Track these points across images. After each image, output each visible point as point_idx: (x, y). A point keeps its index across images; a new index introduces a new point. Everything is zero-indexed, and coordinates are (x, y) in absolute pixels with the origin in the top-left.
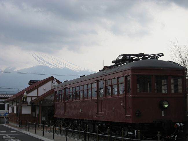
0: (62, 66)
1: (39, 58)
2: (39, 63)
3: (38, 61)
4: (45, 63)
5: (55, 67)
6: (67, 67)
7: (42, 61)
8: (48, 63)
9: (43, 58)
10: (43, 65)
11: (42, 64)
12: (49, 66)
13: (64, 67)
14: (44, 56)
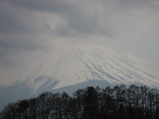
1: (96, 68)
2: (94, 77)
3: (93, 73)
4: (103, 77)
5: (120, 82)
7: (99, 73)
8: (108, 77)
9: (102, 68)
11: (98, 77)
14: (105, 65)
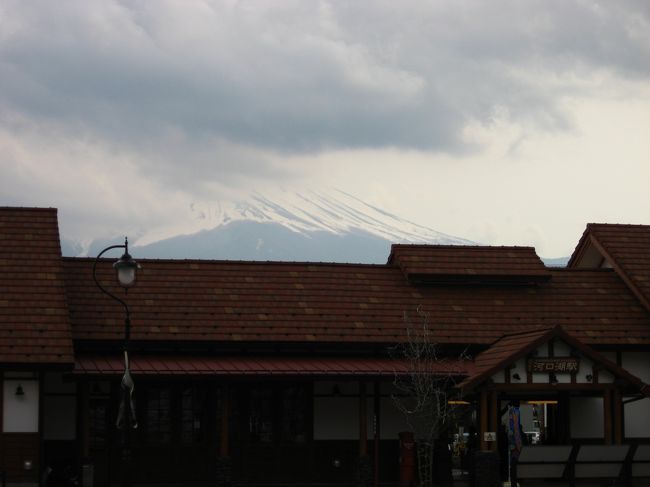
0: (345, 224)
4: (268, 214)
6: (363, 226)
7: (255, 203)
8: (280, 213)
10: (259, 220)
11: (255, 215)
12: (284, 224)
13: (351, 228)
